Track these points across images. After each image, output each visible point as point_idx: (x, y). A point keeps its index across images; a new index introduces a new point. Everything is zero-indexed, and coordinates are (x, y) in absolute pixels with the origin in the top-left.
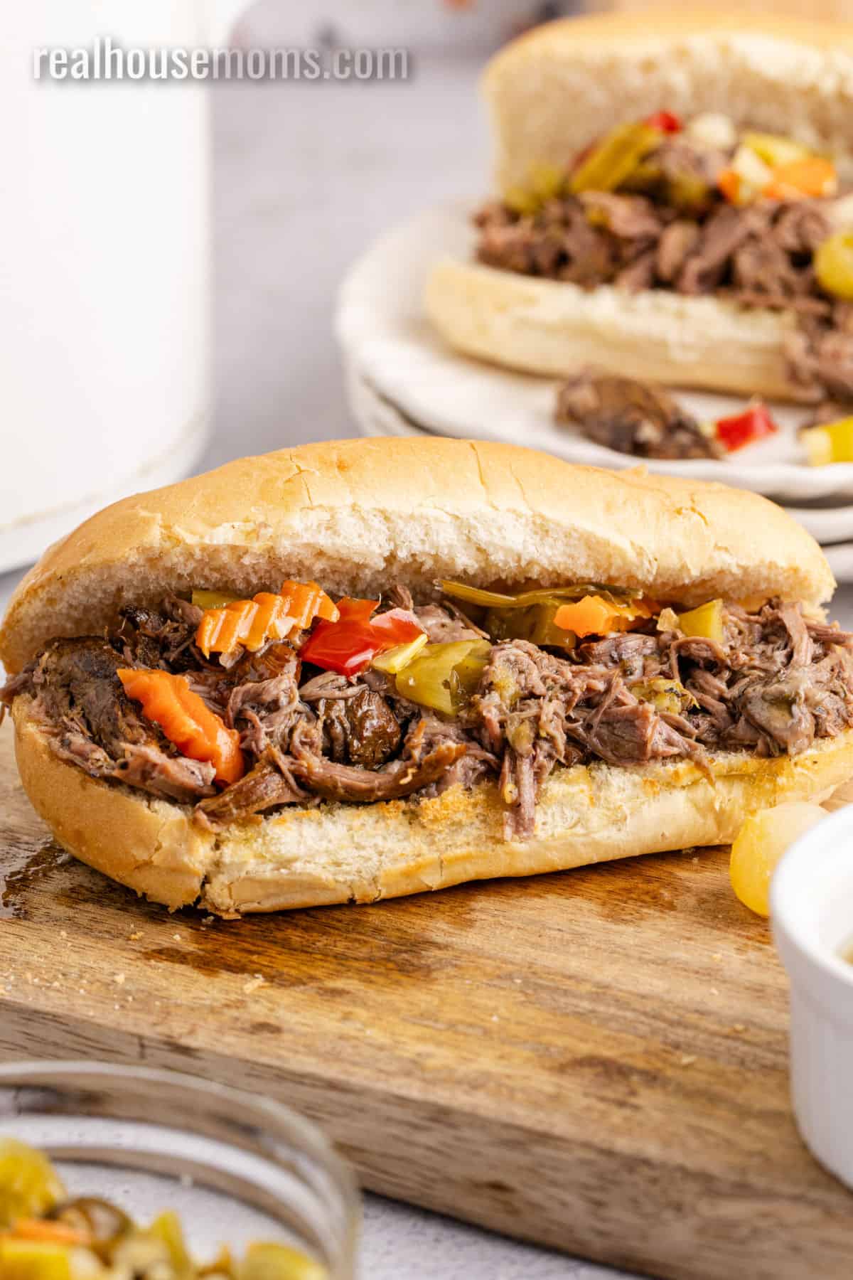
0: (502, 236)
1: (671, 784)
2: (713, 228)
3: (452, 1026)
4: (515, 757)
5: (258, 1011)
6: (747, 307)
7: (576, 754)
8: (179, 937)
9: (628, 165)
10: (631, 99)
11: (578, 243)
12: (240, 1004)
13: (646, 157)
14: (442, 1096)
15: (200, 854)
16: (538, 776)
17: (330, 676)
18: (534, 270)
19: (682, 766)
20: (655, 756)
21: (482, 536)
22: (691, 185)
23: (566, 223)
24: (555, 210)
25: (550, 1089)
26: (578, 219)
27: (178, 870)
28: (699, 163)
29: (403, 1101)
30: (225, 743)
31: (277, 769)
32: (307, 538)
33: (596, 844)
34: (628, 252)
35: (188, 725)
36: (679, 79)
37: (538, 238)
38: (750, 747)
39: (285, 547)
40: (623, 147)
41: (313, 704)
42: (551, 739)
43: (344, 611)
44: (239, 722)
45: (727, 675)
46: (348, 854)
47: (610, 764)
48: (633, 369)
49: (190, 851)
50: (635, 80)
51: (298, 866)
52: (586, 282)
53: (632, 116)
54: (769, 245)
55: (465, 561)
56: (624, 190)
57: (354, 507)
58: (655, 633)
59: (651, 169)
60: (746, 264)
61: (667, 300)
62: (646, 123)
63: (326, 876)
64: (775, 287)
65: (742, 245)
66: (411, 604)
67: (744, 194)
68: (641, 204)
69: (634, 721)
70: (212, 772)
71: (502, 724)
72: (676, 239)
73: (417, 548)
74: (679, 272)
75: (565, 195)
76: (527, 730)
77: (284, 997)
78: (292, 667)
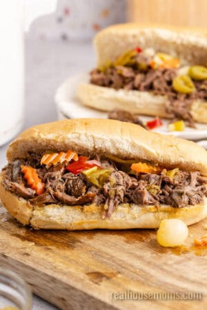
0: (96, 76)
1: (149, 211)
2: (148, 75)
3: (70, 260)
4: (110, 199)
5: (28, 251)
6: (156, 94)
7: (127, 200)
8: (22, 232)
9: (128, 60)
10: (129, 44)
11: (115, 78)
12: (25, 248)
13: (133, 58)
14: (56, 275)
15: (28, 212)
16: (115, 204)
17: (70, 173)
18: (104, 85)
19: (152, 207)
20: (146, 203)
21: (117, 145)
22: (143, 65)
23: (112, 74)
24: (109, 71)
25: (82, 278)
26: (115, 73)
27: (24, 215)
28: (145, 60)
29: (46, 275)
30: (40, 186)
31: (50, 194)
32: (72, 140)
33: (128, 223)
34: (127, 81)
35: (31, 180)
36: (142, 40)
37: (105, 77)
38: (171, 204)
39: (67, 142)
40: (126, 55)
41: (64, 179)
42: (119, 196)
43: (79, 159)
44: (45, 182)
45: (172, 186)
46: (64, 217)
47: (136, 204)
48: (127, 109)
49: (26, 210)
50: (131, 40)
51: (51, 218)
52: (117, 88)
53: (130, 49)
54: (162, 79)
55: (113, 151)
56: (126, 66)
57: (86, 134)
58: (160, 175)
59: (133, 61)
60: (156, 84)
61: (136, 93)
62: (133, 50)
63: (59, 221)
64: (163, 89)
65: (154, 79)
66: (99, 159)
67: (155, 67)
68: (130, 69)
69: (142, 194)
70: (34, 192)
71: (108, 191)
72: (139, 78)
73: (100, 146)
74: (139, 85)
75: (112, 67)
76: (113, 192)
77: (36, 248)
78: (62, 170)
